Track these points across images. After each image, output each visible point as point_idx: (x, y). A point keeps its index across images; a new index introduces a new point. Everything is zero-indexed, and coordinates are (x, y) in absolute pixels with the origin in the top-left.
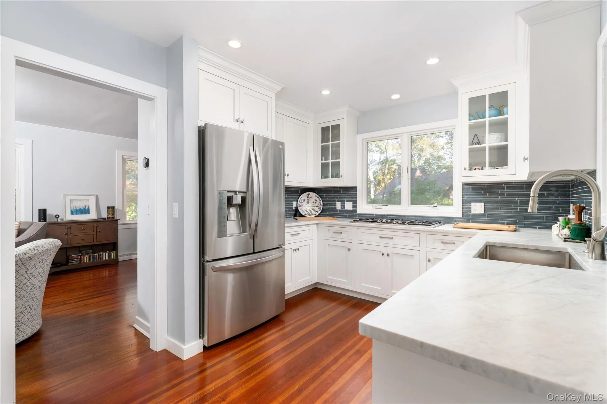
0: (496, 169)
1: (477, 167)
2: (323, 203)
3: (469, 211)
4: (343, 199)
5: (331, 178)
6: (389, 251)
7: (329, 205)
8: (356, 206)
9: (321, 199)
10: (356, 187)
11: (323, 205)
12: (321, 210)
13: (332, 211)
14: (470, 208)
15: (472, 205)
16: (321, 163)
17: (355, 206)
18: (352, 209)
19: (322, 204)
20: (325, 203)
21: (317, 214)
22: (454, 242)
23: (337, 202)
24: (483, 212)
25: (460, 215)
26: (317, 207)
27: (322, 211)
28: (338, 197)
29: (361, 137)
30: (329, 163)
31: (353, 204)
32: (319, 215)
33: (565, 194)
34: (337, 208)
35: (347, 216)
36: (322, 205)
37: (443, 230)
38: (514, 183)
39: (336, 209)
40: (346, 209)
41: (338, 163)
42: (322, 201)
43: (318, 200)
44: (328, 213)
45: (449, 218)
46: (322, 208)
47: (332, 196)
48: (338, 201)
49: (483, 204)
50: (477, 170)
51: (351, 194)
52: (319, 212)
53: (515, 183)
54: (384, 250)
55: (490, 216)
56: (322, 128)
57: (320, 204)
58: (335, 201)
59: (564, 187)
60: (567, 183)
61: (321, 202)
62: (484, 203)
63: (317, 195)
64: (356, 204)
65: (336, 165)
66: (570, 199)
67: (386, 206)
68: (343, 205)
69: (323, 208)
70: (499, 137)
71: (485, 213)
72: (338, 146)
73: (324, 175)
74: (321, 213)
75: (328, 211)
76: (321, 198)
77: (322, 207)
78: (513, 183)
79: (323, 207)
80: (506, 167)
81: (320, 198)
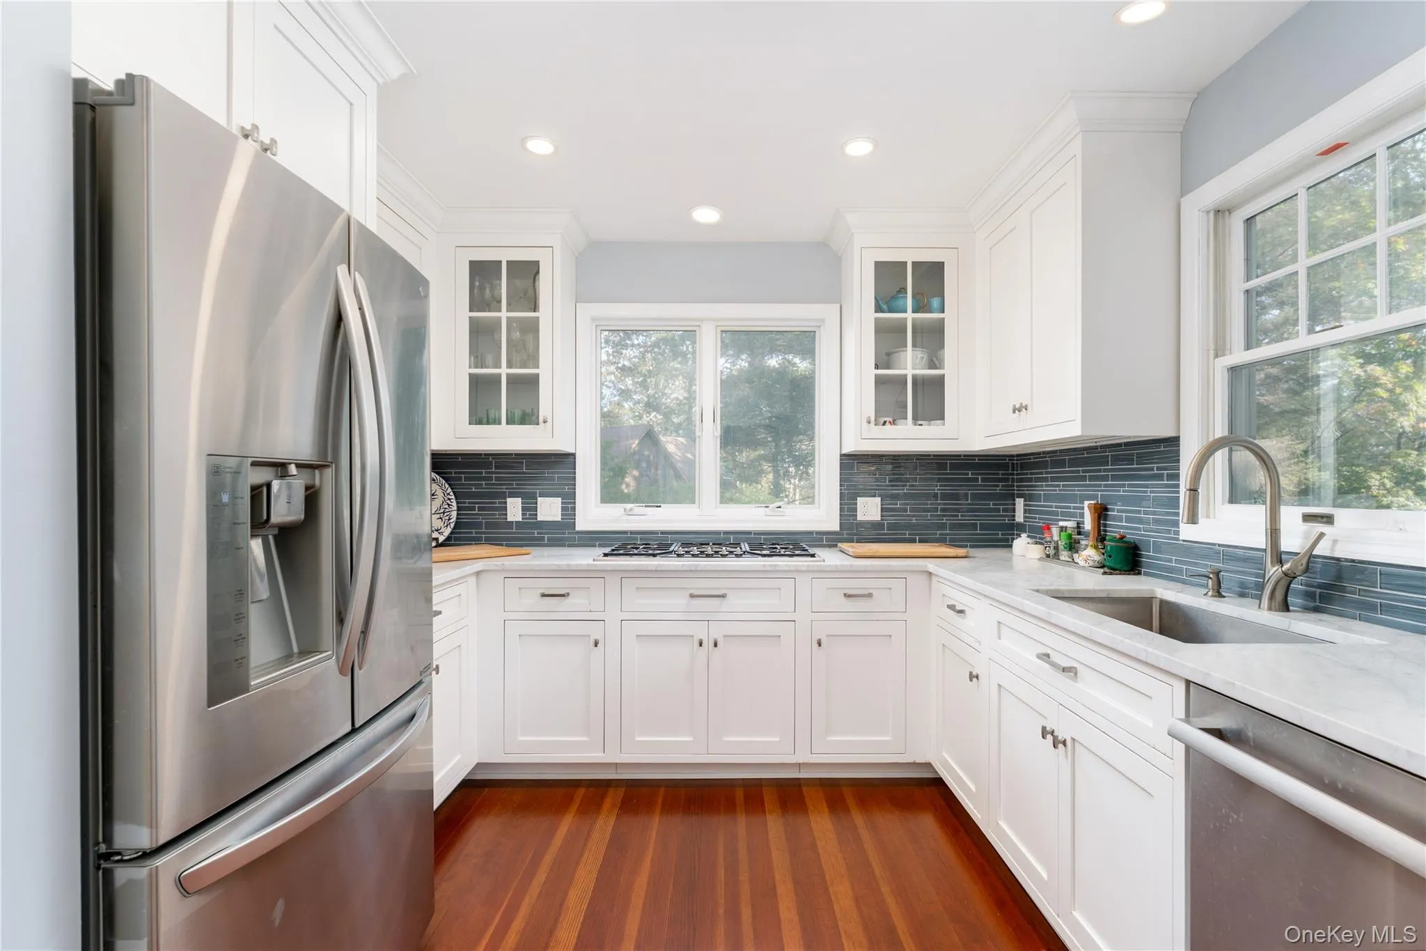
0: (920, 425)
1: (888, 419)
2: (457, 503)
3: (851, 516)
4: (529, 489)
5: (507, 423)
6: (717, 632)
7: (480, 509)
8: (574, 509)
9: (450, 490)
10: (573, 455)
11: (458, 507)
12: (452, 525)
13: (489, 525)
14: (855, 510)
15: (858, 502)
16: (470, 374)
17: (569, 509)
18: (560, 520)
19: (454, 504)
20: (465, 503)
21: (441, 539)
22: (871, 591)
23: (509, 500)
24: (878, 518)
25: (836, 527)
26: (438, 516)
27: (454, 528)
28: (512, 484)
29: (589, 311)
30: (499, 376)
31: (562, 503)
32: (445, 540)
33: (1007, 480)
34: (508, 517)
35: (543, 539)
36: (456, 509)
37: (836, 566)
38: (932, 457)
39: (506, 519)
40: (540, 518)
41: (533, 381)
42: (453, 497)
43: (440, 493)
44: (476, 533)
45: (811, 533)
46: (454, 519)
47: (490, 478)
48: (513, 495)
49: (878, 499)
50: (888, 426)
51: (557, 474)
52: (447, 532)
53: (934, 455)
54: (700, 631)
55: (892, 526)
56: (473, 264)
57: (449, 505)
58: (503, 496)
59: (1005, 467)
60: (1009, 460)
61: (449, 499)
62: (882, 500)
63: (438, 477)
64: (574, 503)
65: (527, 386)
66: (1014, 490)
67: (657, 507)
68: (530, 509)
69: (457, 519)
70: (923, 358)
71: (882, 520)
72: (532, 328)
73: (481, 414)
74: (452, 533)
75: (478, 525)
76: (450, 485)
77: (454, 514)
78: (930, 455)
79: (458, 514)
80: (939, 422)
81: (447, 486)
